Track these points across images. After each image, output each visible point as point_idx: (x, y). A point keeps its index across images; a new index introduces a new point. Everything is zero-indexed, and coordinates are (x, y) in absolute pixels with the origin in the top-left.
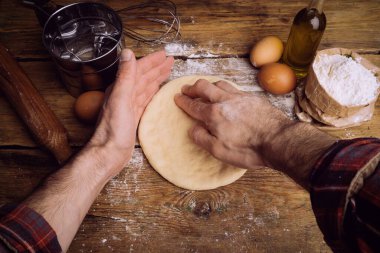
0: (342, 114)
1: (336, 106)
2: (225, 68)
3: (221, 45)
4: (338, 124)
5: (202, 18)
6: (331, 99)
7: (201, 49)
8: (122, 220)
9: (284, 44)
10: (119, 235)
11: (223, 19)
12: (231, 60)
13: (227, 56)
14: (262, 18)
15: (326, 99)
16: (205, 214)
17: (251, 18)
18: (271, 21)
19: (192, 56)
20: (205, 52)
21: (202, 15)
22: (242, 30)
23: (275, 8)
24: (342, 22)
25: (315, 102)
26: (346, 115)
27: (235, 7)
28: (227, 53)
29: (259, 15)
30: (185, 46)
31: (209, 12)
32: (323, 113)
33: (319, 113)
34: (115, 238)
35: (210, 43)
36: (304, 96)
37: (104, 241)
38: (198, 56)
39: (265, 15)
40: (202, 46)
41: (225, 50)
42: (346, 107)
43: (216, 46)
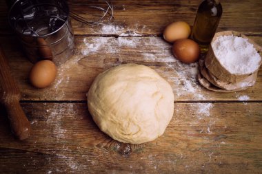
0: (232, 80)
1: (227, 74)
2: (146, 44)
3: (144, 27)
4: (229, 88)
5: (131, 7)
6: (223, 68)
7: (129, 30)
8: (64, 157)
9: (191, 27)
10: (61, 168)
11: (147, 8)
12: (151, 38)
13: (149, 35)
14: (176, 7)
15: (220, 68)
16: (127, 153)
18: (183, 10)
19: (122, 35)
20: (132, 32)
21: (131, 4)
22: (160, 16)
24: (236, 12)
25: (211, 70)
26: (235, 81)
28: (149, 33)
30: (117, 27)
31: (136, 2)
32: (217, 79)
33: (215, 79)
34: (58, 170)
35: (136, 25)
36: (204, 66)
37: (50, 172)
38: (127, 35)
39: (179, 6)
40: (130, 28)
41: (147, 31)
42: (234, 75)
43: (140, 27)
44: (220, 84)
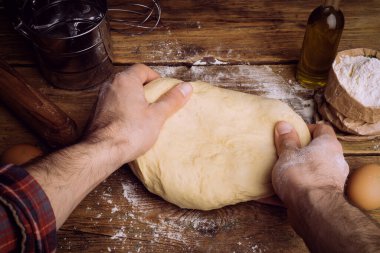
1: (359, 108)
3: (231, 51)
5: (209, 24)
6: (352, 100)
7: (207, 55)
11: (232, 25)
12: (242, 67)
13: (238, 63)
15: (348, 100)
17: (265, 24)
18: (287, 27)
19: (198, 63)
20: (212, 59)
21: (208, 20)
22: (254, 36)
23: (292, 13)
25: (335, 105)
26: (372, 121)
27: (246, 12)
28: (237, 59)
29: (273, 21)
31: (217, 17)
32: (344, 117)
33: (341, 118)
35: (218, 49)
36: (323, 100)
38: (204, 63)
40: (209, 52)
41: (235, 56)
42: (370, 109)
43: (224, 52)
44: (349, 125)
